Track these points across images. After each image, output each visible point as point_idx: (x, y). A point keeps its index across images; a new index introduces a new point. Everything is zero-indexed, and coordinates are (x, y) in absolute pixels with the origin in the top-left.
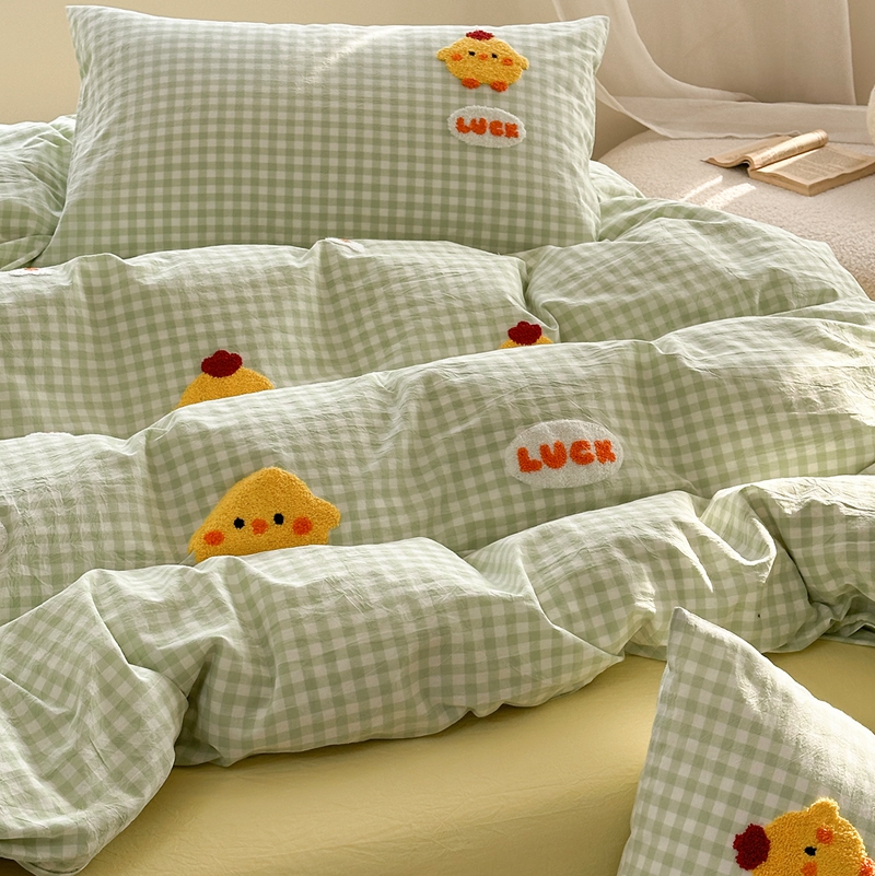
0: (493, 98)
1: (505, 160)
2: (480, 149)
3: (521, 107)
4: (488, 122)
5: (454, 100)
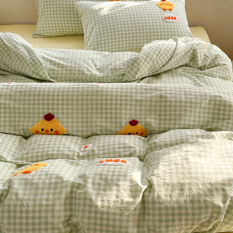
0: (170, 12)
1: (175, 24)
2: (170, 22)
3: (176, 14)
4: (170, 17)
5: (163, 13)
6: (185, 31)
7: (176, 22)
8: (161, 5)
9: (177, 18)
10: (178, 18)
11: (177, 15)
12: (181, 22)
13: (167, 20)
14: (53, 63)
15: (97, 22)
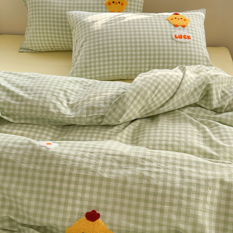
6: (201, 54)
7: (189, 43)
8: (172, 19)
9: (191, 38)
10: (193, 37)
11: (192, 33)
12: (196, 42)
13: (178, 40)
14: (10, 94)
15: (88, 38)
